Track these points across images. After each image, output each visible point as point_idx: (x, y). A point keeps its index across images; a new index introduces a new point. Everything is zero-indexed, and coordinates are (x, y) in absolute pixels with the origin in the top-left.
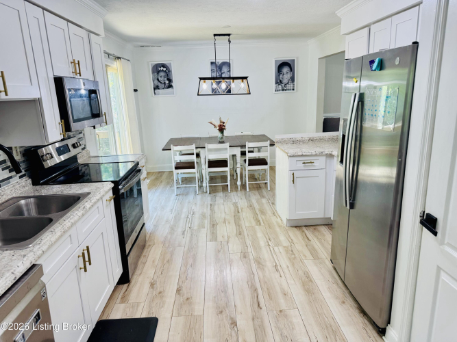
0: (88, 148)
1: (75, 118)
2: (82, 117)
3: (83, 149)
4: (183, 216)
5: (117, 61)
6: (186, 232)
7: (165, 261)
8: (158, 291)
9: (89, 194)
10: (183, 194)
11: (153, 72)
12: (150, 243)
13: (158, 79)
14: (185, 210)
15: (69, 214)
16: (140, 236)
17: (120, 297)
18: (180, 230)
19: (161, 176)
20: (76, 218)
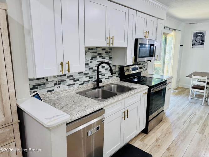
0: (148, 70)
1: (140, 56)
2: (144, 56)
3: (146, 70)
4: (188, 114)
5: (174, 31)
6: (186, 123)
7: (168, 132)
8: (159, 144)
9: (136, 88)
10: (193, 103)
11: (194, 36)
12: (165, 121)
13: (196, 40)
14: (191, 111)
15: (123, 94)
16: (159, 115)
17: (141, 138)
18: (183, 120)
19: (185, 90)
20: (125, 97)
